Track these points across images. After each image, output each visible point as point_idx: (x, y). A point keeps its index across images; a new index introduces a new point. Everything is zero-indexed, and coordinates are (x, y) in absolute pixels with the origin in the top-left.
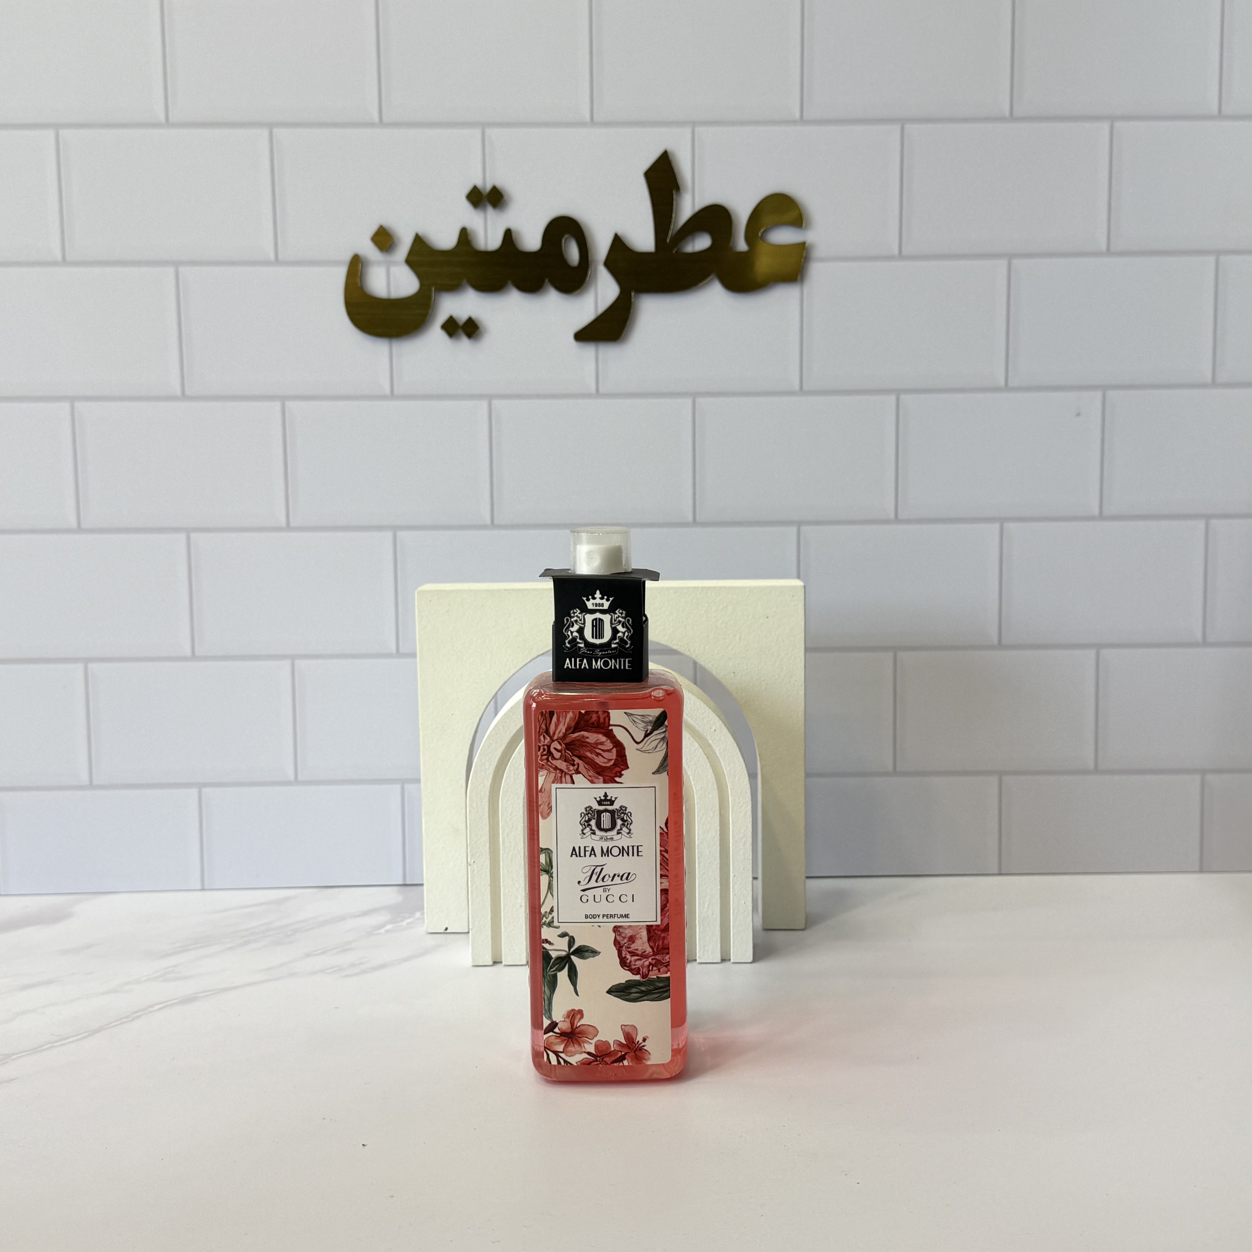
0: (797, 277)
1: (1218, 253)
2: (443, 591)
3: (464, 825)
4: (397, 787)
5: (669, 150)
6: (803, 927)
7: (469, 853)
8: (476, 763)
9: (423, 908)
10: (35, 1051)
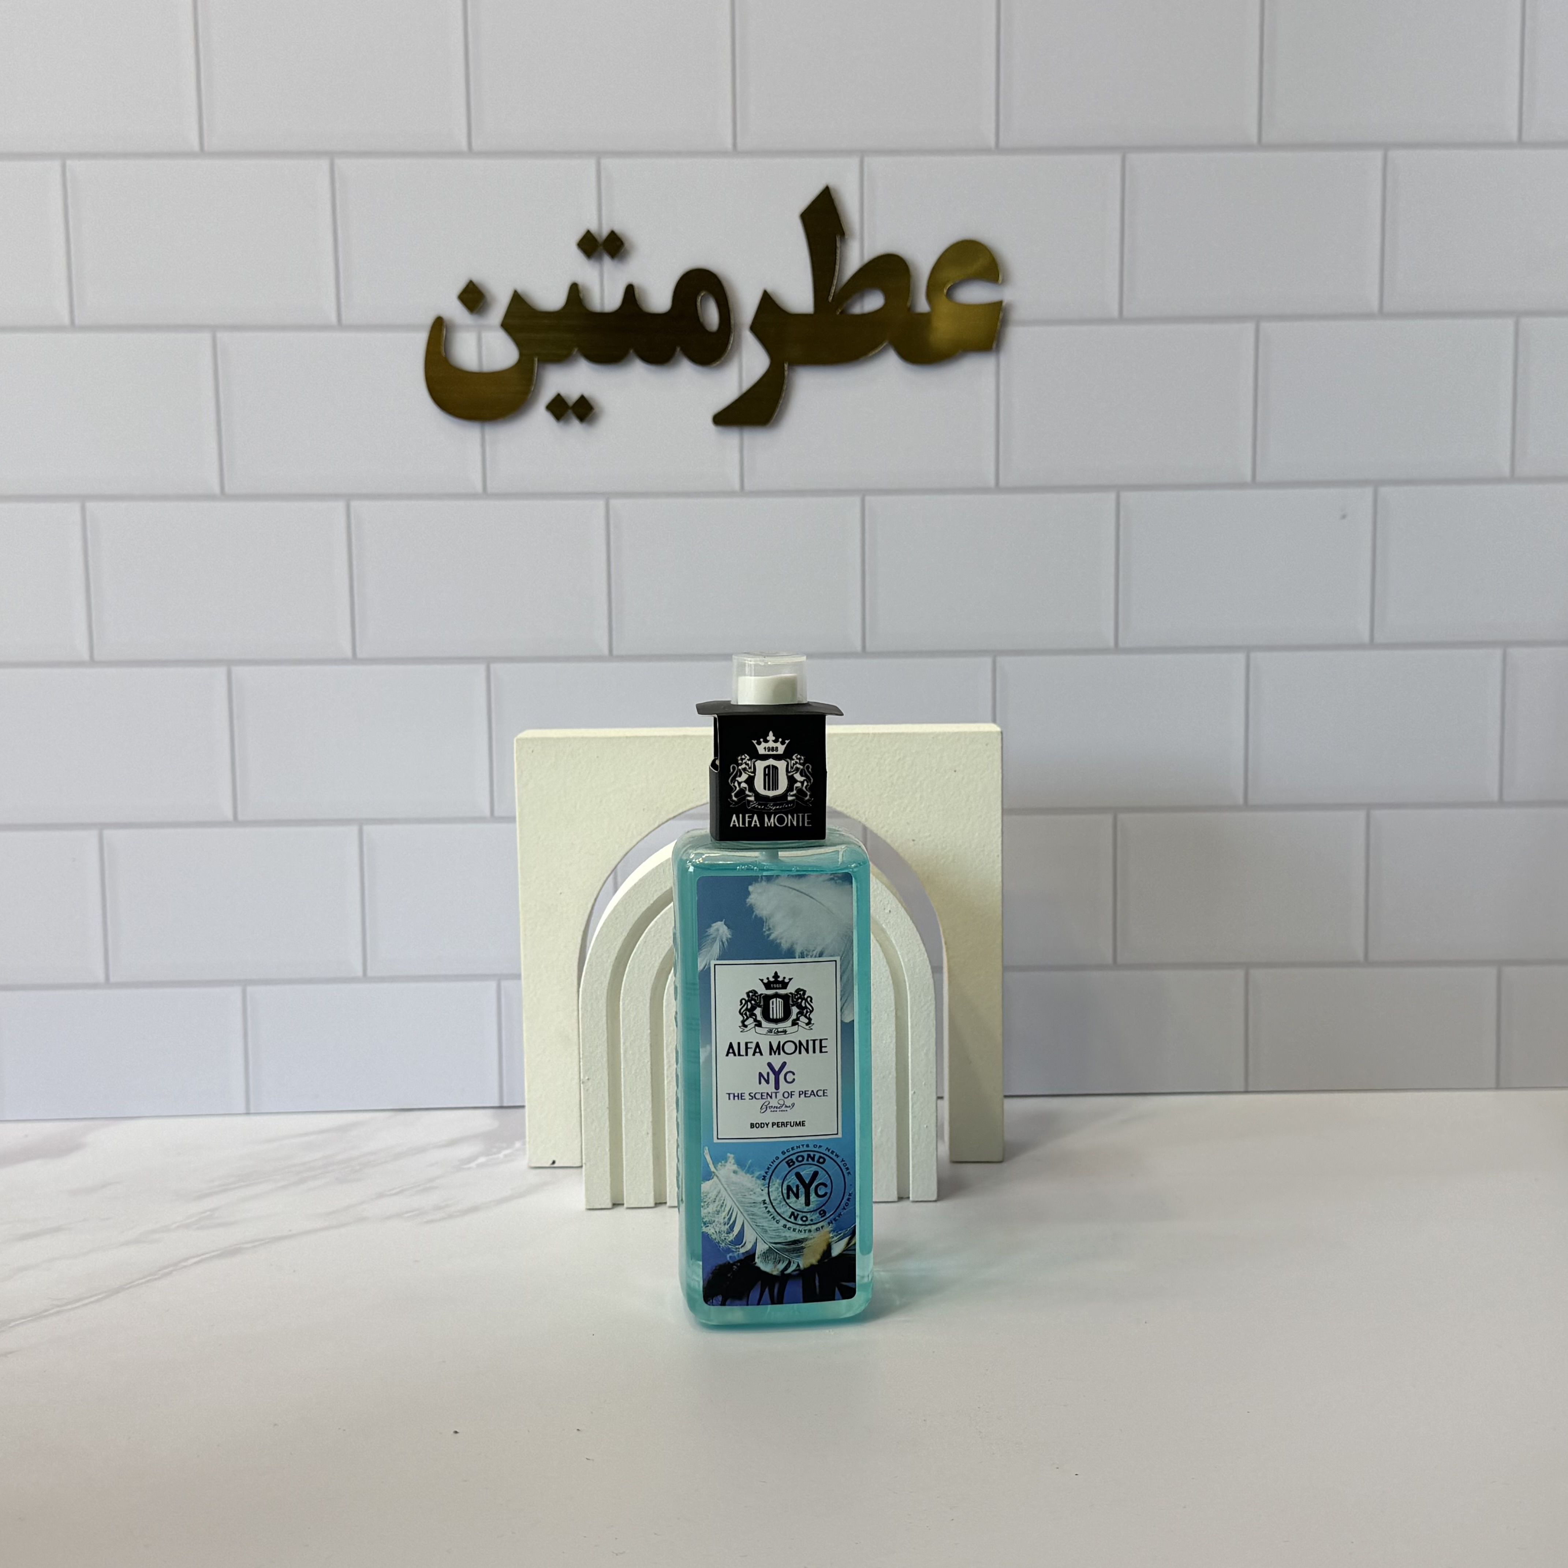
0: (992, 345)
1: (1518, 315)
2: (548, 739)
3: (576, 1032)
4: (492, 985)
5: (831, 186)
6: (1000, 1159)
7: (581, 1068)
8: (590, 954)
9: (524, 1136)
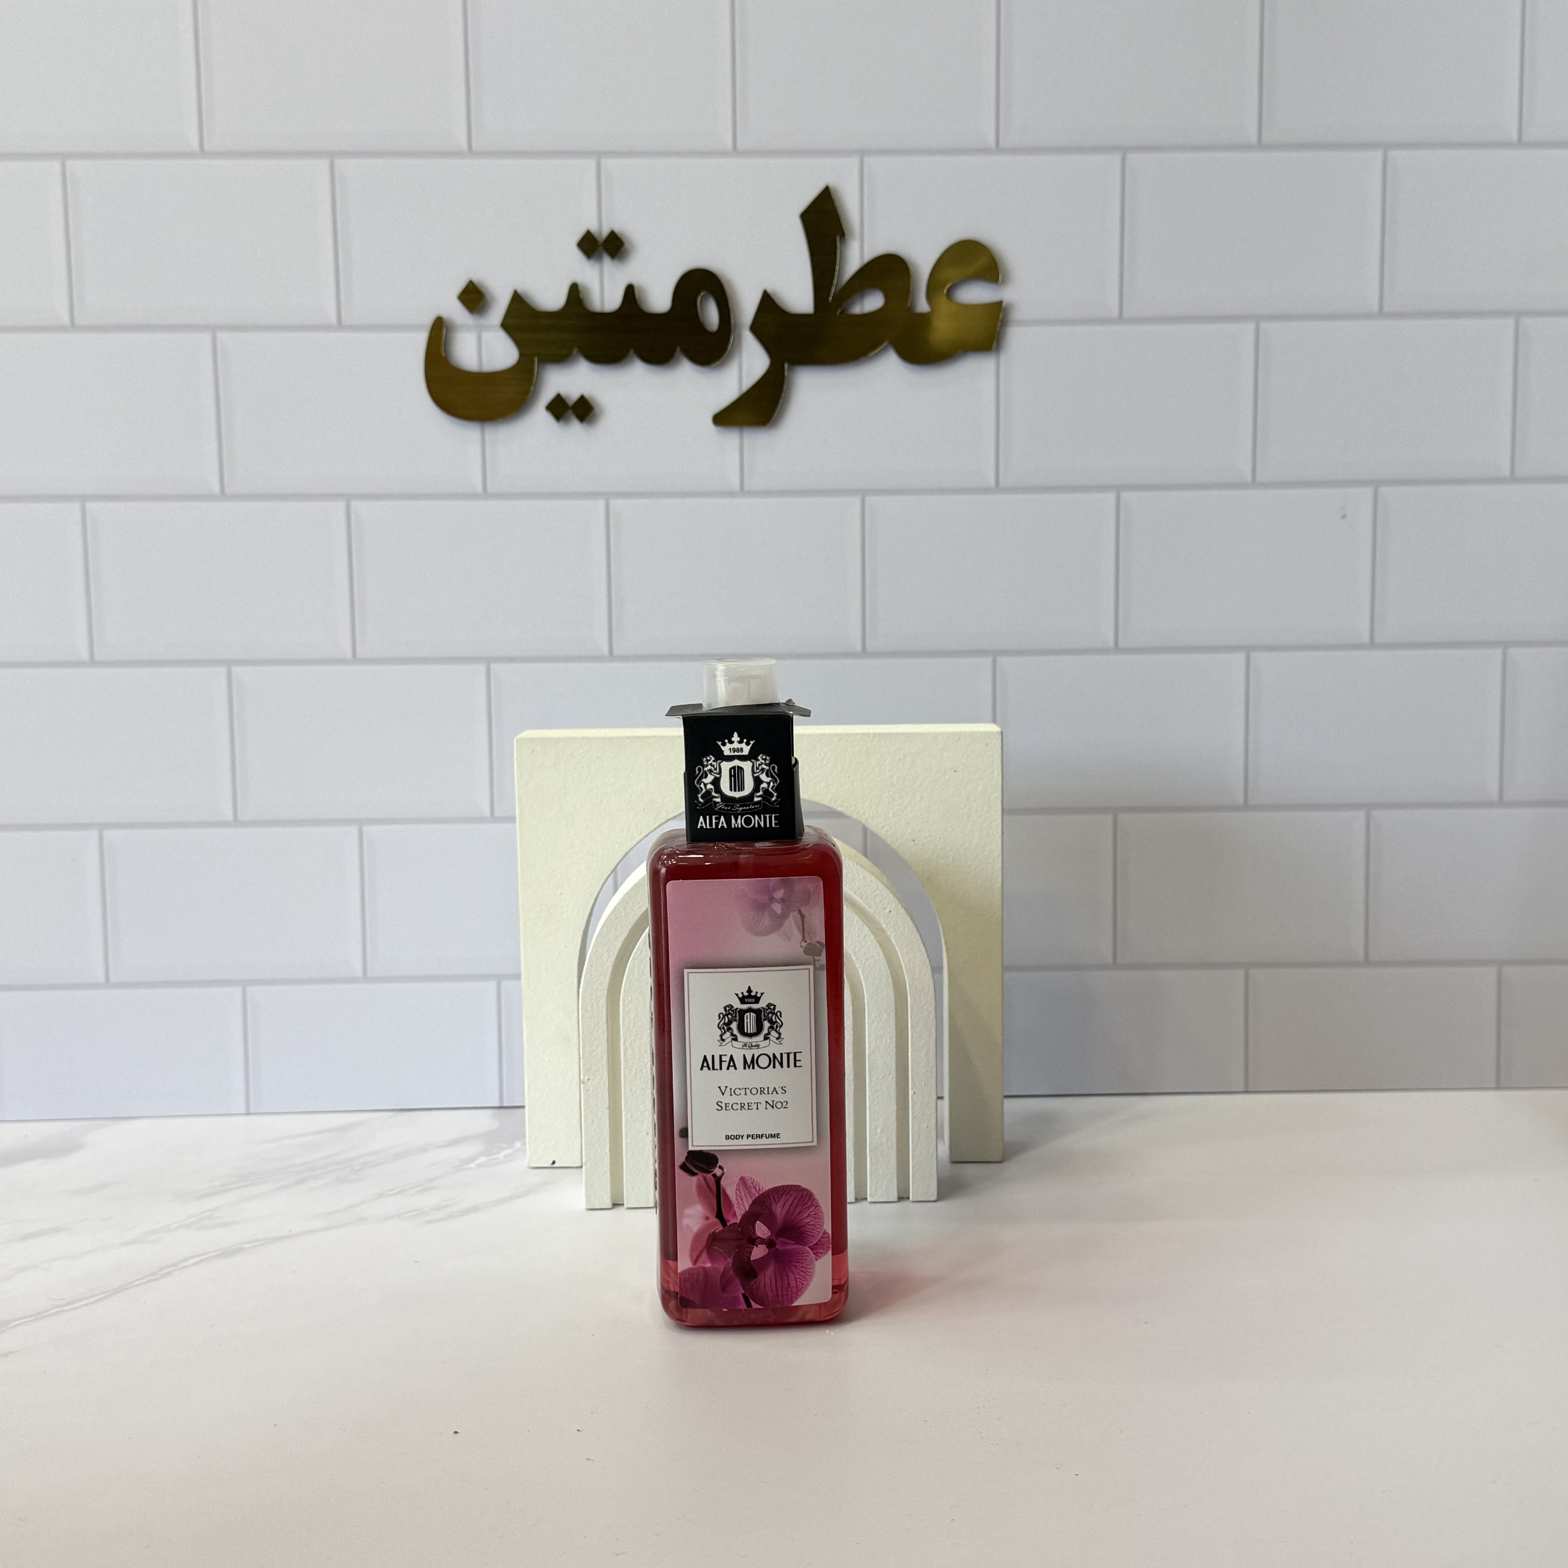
0: (992, 344)
1: (1518, 315)
2: (549, 739)
3: (576, 1032)
4: (492, 985)
5: (831, 185)
6: (1000, 1159)
7: (581, 1068)
8: (591, 954)
9: (524, 1137)
10: (39, 1316)
